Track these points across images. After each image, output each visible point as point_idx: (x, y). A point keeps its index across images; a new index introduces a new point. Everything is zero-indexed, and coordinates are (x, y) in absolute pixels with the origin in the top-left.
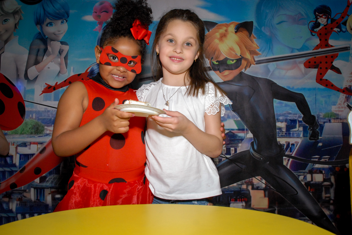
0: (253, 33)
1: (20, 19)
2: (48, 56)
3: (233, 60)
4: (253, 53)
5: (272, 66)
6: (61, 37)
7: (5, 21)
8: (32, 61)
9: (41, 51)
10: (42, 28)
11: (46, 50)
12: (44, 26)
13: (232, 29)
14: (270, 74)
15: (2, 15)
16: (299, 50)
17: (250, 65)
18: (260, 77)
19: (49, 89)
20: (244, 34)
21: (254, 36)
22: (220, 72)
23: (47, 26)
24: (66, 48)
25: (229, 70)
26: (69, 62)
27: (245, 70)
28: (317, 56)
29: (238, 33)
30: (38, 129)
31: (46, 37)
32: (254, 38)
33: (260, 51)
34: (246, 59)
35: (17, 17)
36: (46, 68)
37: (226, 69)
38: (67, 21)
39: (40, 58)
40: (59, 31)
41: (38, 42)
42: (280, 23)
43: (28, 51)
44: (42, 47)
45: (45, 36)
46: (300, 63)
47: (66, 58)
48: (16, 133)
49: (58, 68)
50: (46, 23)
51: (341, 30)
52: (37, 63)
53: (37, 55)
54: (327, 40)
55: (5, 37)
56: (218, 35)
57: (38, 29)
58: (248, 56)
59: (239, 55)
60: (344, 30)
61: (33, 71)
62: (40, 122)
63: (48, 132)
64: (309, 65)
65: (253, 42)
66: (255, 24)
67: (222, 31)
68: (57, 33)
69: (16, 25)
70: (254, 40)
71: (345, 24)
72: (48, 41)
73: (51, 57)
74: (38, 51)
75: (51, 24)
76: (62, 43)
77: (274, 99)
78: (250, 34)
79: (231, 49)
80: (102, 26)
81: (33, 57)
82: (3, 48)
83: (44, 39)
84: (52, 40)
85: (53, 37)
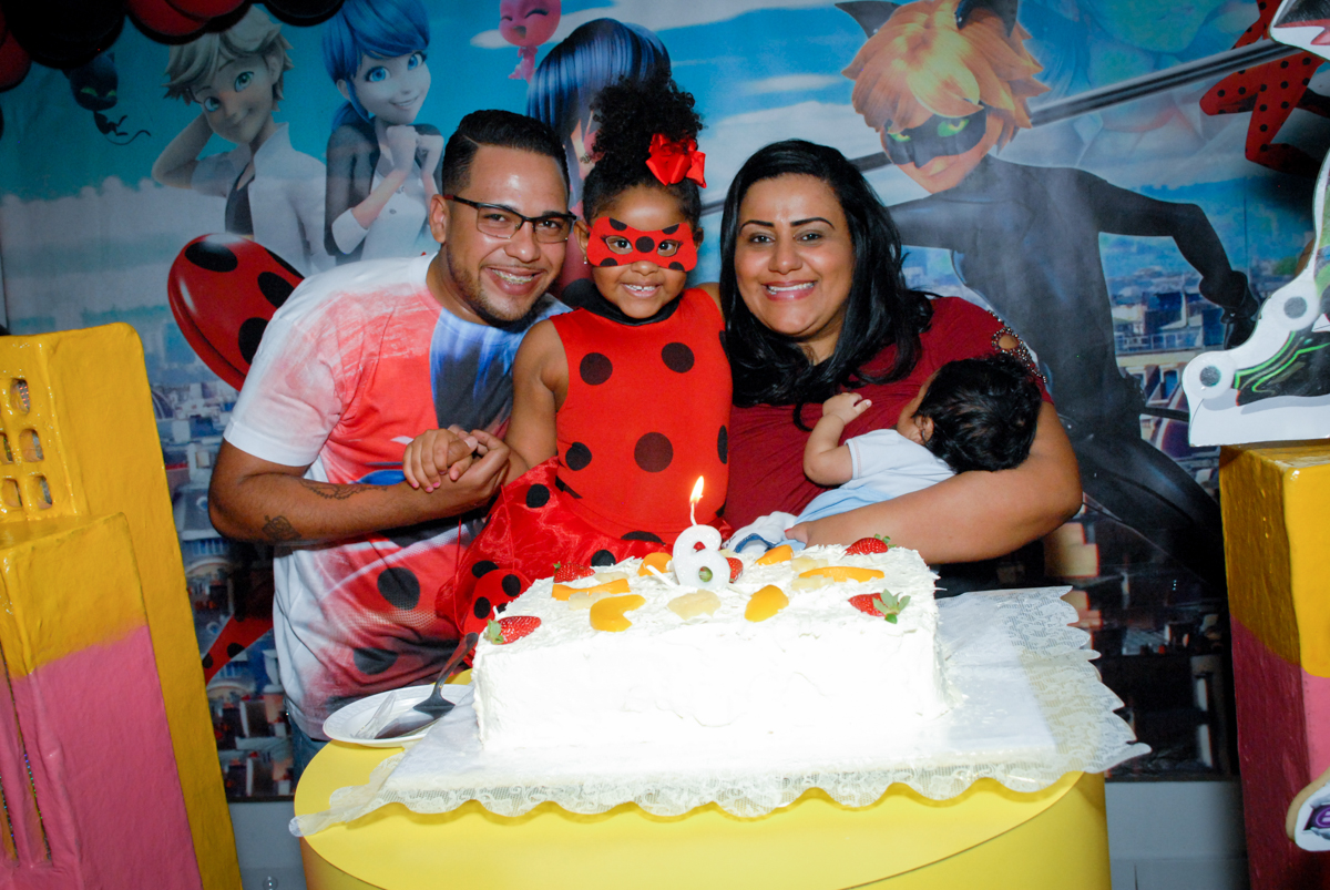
0: (1017, 20)
1: (285, 68)
2: (385, 174)
3: (955, 123)
4: (1015, 88)
5: (1088, 124)
6: (415, 111)
7: (243, 78)
8: (341, 196)
9: (363, 162)
10: (352, 87)
11: (375, 156)
12: (359, 81)
13: (946, 16)
14: (1084, 149)
15: (230, 61)
17: (1016, 129)
18: (1049, 164)
20: (988, 29)
21: (1021, 33)
22: (917, 166)
23: (367, 79)
24: (434, 144)
25: (946, 153)
27: (999, 149)
28: (1246, 68)
29: (969, 27)
31: (371, 115)
32: (1023, 36)
33: (1045, 78)
34: (1000, 114)
35: (273, 60)
36: (384, 213)
37: (934, 155)
38: (424, 58)
39: (361, 183)
40: (406, 93)
41: (349, 134)
43: (323, 168)
44: (363, 148)
45: (366, 113)
46: (1187, 99)
47: (438, 176)
49: (419, 210)
50: (362, 72)
52: (355, 199)
53: (352, 176)
55: (250, 131)
56: (900, 43)
57: (341, 94)
58: (1006, 101)
59: (976, 102)
61: (347, 226)
64: (1219, 103)
65: (1018, 52)
67: (914, 27)
68: (400, 98)
69: (274, 88)
70: (1023, 43)
72: (379, 127)
73: (394, 179)
74: (354, 161)
75: (376, 72)
76: (422, 129)
77: (1102, 235)
78: (1010, 24)
79: (949, 85)
80: (532, 62)
81: (342, 184)
82: (249, 165)
83: (364, 124)
84: (389, 123)
85: (391, 112)
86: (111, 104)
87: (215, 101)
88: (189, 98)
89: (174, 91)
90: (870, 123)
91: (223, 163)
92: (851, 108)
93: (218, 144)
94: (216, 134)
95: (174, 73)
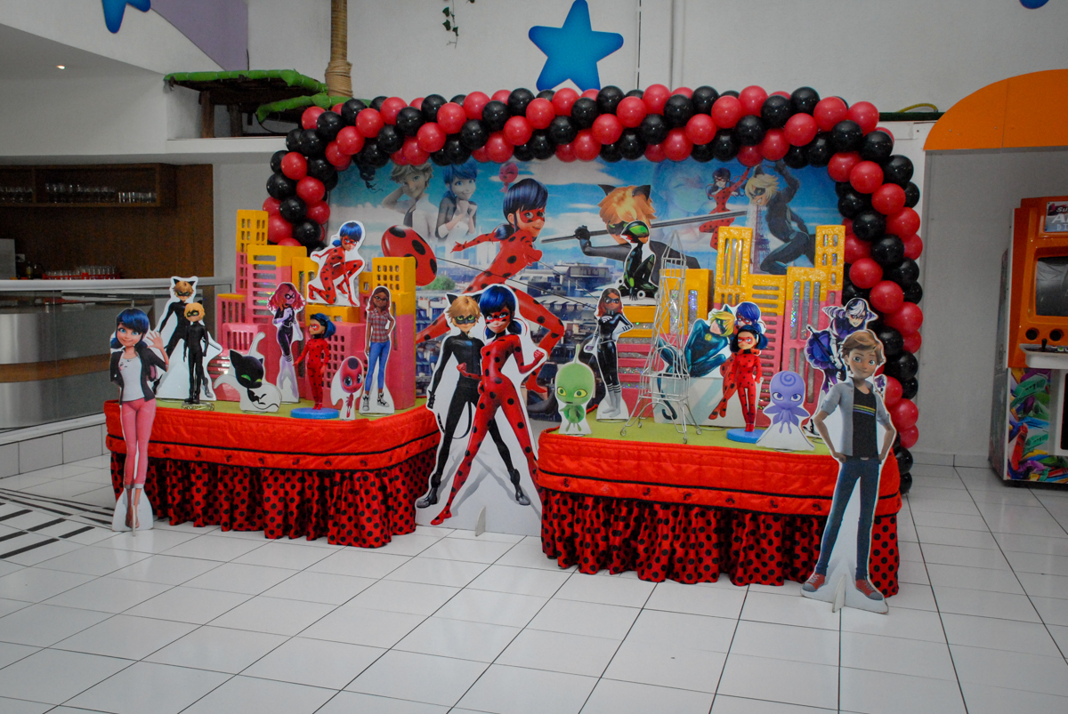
0: (650, 196)
1: (430, 177)
2: (457, 215)
4: (649, 216)
6: (469, 197)
7: (416, 178)
8: (443, 219)
9: (451, 210)
10: (451, 187)
11: (455, 209)
12: (453, 185)
13: (629, 192)
15: (413, 172)
16: (695, 214)
19: (459, 247)
20: (641, 198)
21: (650, 200)
22: (616, 236)
23: (456, 185)
24: (474, 208)
26: (477, 221)
28: (712, 220)
29: (636, 197)
30: (449, 285)
33: (656, 215)
35: (427, 174)
36: (455, 227)
38: (474, 181)
39: (449, 216)
40: (467, 191)
41: (448, 200)
42: (677, 186)
43: (438, 209)
44: (452, 206)
45: (454, 195)
46: (696, 227)
47: (474, 218)
48: (429, 288)
49: (467, 228)
50: (454, 182)
51: (739, 194)
52: (447, 221)
53: (447, 214)
54: (724, 204)
55: (416, 194)
56: (615, 199)
57: (447, 188)
58: (644, 220)
59: (635, 219)
60: (742, 193)
61: (443, 229)
62: (451, 278)
63: (458, 288)
64: (704, 229)
65: (649, 206)
66: (652, 188)
67: (620, 194)
68: (465, 192)
69: (426, 183)
70: (651, 203)
71: (743, 187)
72: (457, 200)
73: (460, 216)
74: (448, 209)
75: (459, 183)
76: (471, 202)
78: (647, 197)
79: (628, 213)
80: (507, 188)
81: (443, 215)
82: (414, 205)
83: (453, 198)
84: (461, 199)
85: (461, 196)
86: (372, 179)
87: (406, 183)
88: (398, 181)
89: (393, 179)
90: (604, 221)
91: (405, 203)
92: (599, 216)
93: (405, 197)
94: (404, 194)
95: (394, 173)
